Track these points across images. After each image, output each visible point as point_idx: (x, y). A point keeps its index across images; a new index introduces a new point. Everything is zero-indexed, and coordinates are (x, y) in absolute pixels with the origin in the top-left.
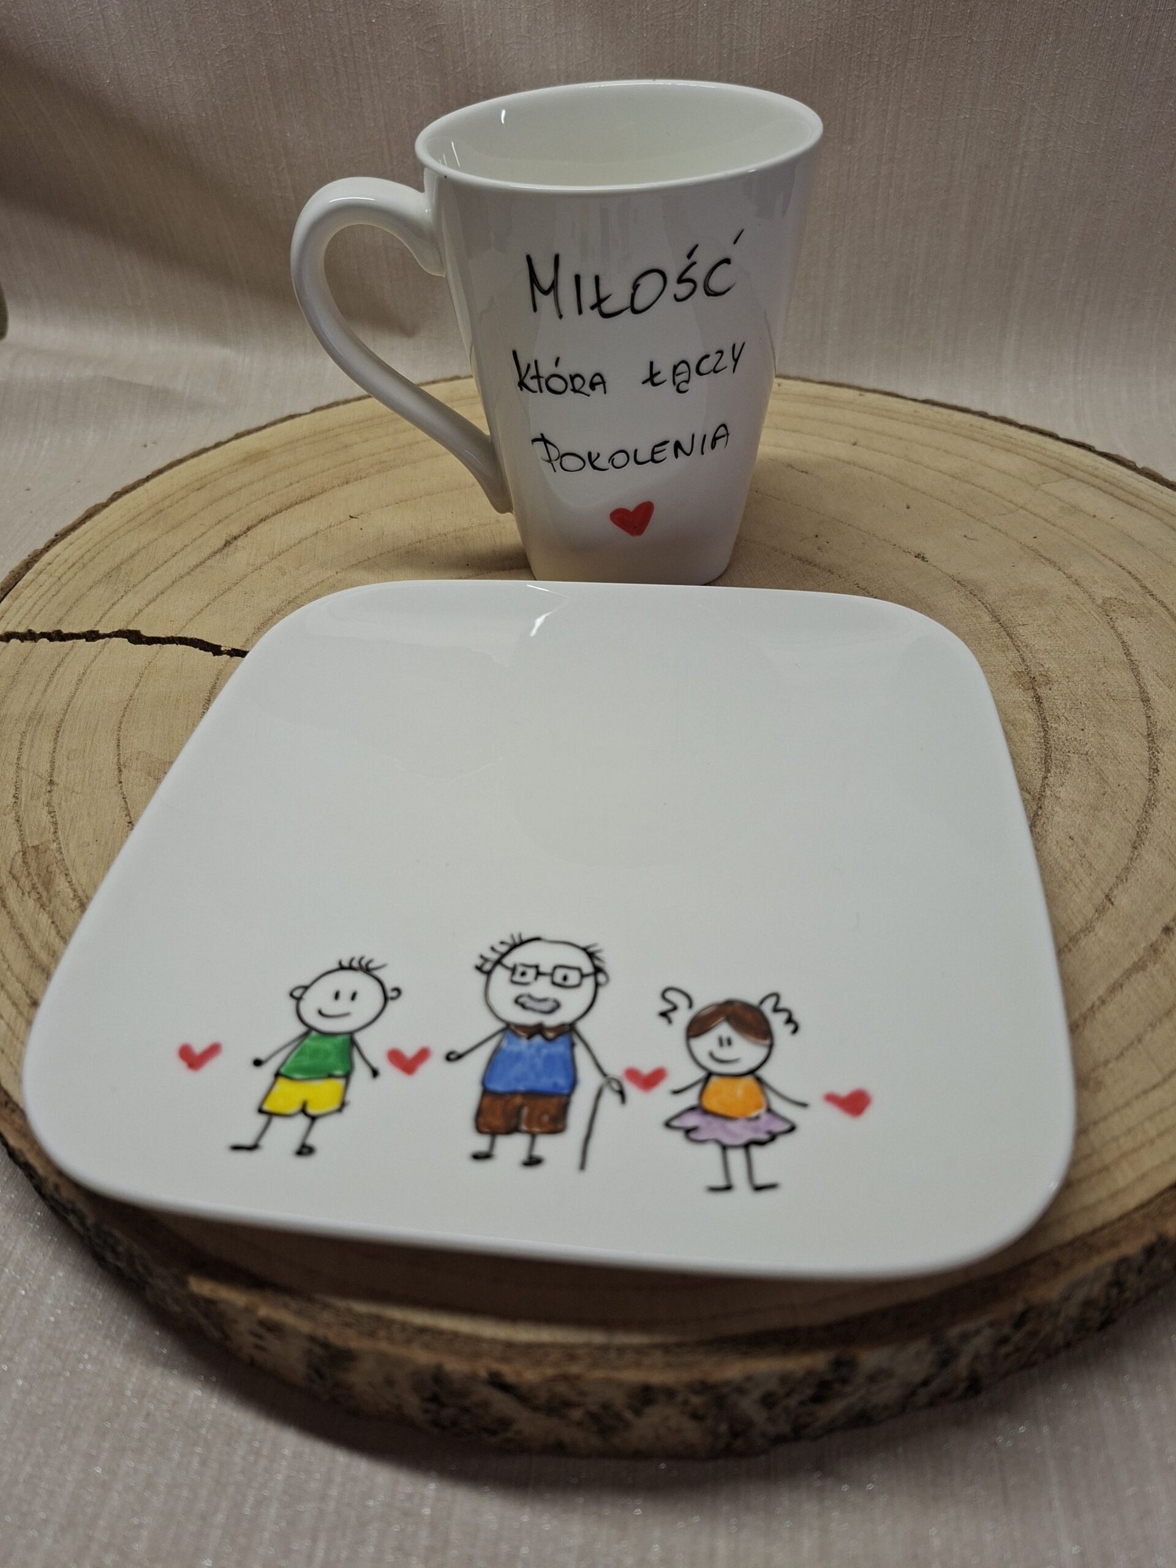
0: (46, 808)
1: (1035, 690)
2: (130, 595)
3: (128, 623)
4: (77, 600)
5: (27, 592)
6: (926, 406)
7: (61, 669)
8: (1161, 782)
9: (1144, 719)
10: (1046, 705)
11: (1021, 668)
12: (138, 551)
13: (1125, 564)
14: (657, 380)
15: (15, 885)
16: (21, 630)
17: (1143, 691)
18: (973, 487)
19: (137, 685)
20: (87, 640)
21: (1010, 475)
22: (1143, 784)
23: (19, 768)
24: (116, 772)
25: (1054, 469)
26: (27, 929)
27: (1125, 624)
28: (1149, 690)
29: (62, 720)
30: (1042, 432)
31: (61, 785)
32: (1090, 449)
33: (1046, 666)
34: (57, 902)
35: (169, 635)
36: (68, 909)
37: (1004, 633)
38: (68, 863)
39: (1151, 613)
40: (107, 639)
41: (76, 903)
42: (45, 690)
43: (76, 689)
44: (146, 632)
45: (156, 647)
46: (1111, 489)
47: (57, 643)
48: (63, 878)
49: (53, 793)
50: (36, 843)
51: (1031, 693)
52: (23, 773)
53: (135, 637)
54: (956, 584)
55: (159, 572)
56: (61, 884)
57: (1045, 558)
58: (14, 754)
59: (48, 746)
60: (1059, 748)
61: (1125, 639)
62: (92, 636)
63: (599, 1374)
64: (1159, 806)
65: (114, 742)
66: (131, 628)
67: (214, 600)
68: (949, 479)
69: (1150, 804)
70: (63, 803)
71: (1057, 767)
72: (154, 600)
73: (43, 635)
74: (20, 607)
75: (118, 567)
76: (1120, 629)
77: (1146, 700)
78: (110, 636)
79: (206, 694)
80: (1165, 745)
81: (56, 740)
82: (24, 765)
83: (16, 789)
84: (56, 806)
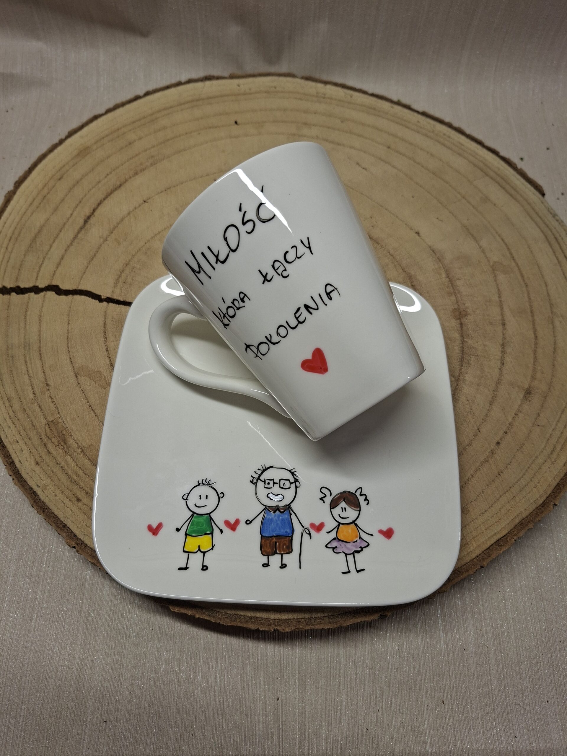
0: (50, 400)
1: (461, 320)
2: (46, 260)
3: (51, 280)
4: (21, 264)
7: (28, 313)
8: (504, 371)
9: (502, 336)
10: (464, 328)
11: (456, 306)
12: (41, 228)
13: (504, 238)
15: (51, 442)
17: (503, 319)
18: (443, 182)
19: (69, 323)
20: (35, 293)
21: (460, 173)
22: (497, 371)
23: (30, 377)
24: (75, 377)
25: (480, 169)
26: (63, 464)
27: (501, 278)
28: (506, 318)
29: (40, 347)
31: (53, 387)
33: (466, 305)
34: (71, 450)
35: (75, 288)
36: (78, 454)
37: (450, 285)
38: (69, 429)
39: (512, 270)
40: (44, 292)
41: (79, 451)
42: (25, 327)
43: (40, 326)
44: (62, 287)
45: (70, 297)
47: (21, 296)
48: (70, 437)
49: (50, 391)
50: (52, 419)
51: (459, 321)
52: (33, 380)
53: (57, 290)
54: (432, 252)
55: (56, 243)
56: (71, 441)
57: (471, 234)
58: (24, 368)
59: (39, 363)
60: (467, 353)
61: (500, 287)
62: (36, 290)
64: (502, 383)
65: (68, 360)
66: (54, 283)
67: (89, 263)
68: (432, 176)
69: (499, 382)
70: (57, 397)
71: (465, 363)
72: (60, 264)
73: (12, 290)
75: (34, 240)
76: (498, 281)
77: (504, 324)
78: (45, 289)
79: (103, 328)
80: (509, 350)
81: (41, 359)
82: (31, 375)
83: (33, 389)
84: (55, 398)
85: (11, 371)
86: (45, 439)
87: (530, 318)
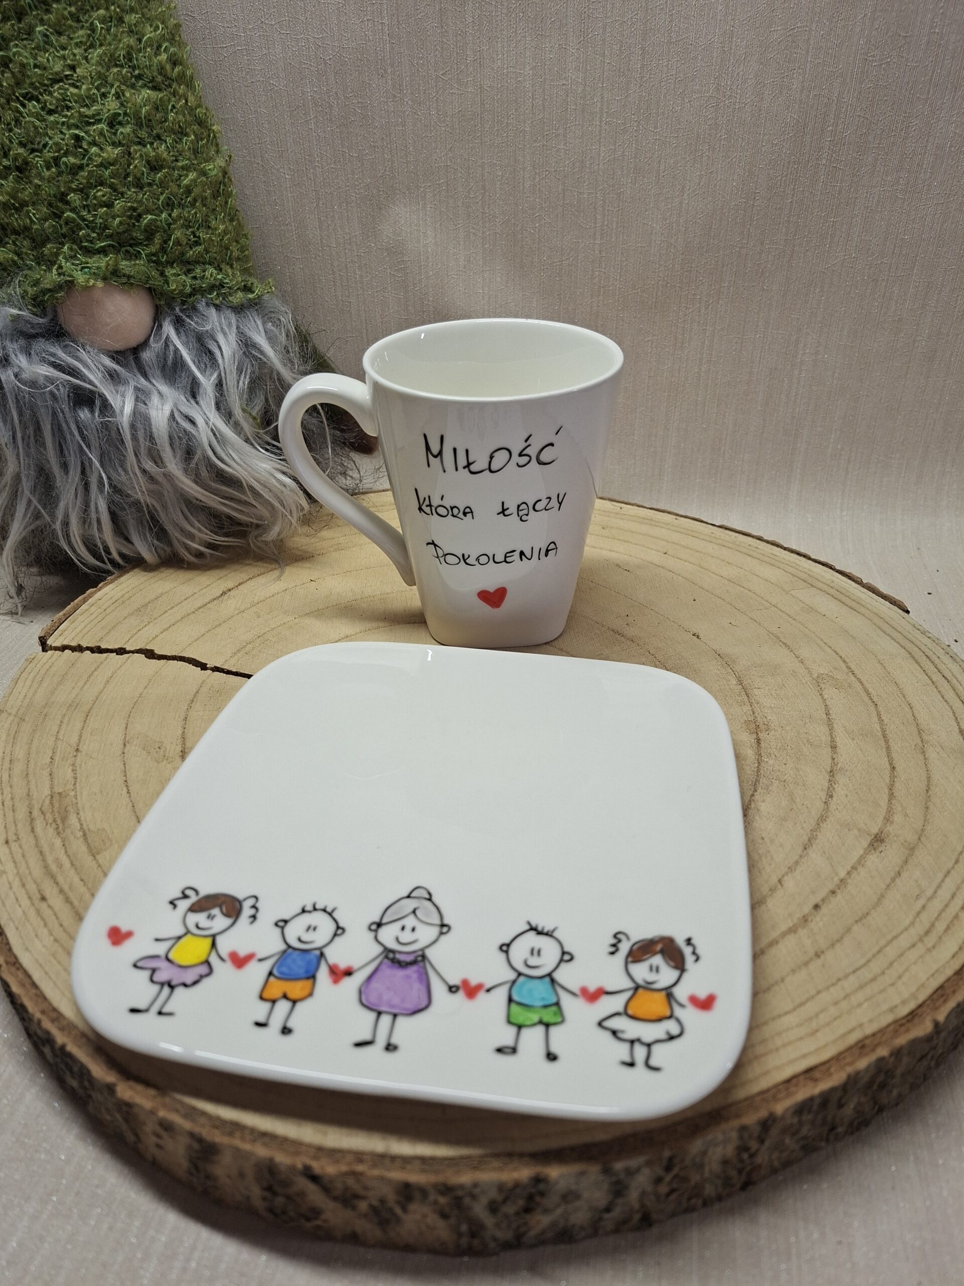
0: (71, 767)
1: (758, 734)
2: (151, 624)
3: (147, 644)
4: (115, 626)
5: (81, 618)
6: (721, 529)
7: (96, 673)
8: (833, 805)
9: (830, 761)
10: (763, 745)
11: (751, 718)
12: (162, 595)
13: (838, 651)
14: (506, 513)
15: (42, 818)
16: (74, 644)
17: (833, 741)
18: (743, 589)
19: (146, 688)
20: (117, 654)
21: (771, 582)
22: (820, 805)
23: (57, 738)
24: (122, 746)
25: (802, 580)
26: (46, 848)
27: (830, 693)
28: (838, 739)
29: (91, 708)
30: (799, 554)
31: (84, 753)
32: (831, 567)
33: (769, 718)
34: (68, 831)
35: (173, 654)
36: (75, 837)
37: (743, 693)
38: (80, 805)
39: (850, 686)
40: (131, 654)
41: (81, 833)
42: (83, 686)
43: (104, 688)
44: (158, 651)
45: (163, 662)
46: (840, 596)
47: (96, 655)
48: (75, 815)
49: (77, 758)
50: (61, 790)
51: (754, 736)
52: (59, 742)
53: (150, 654)
54: (717, 656)
55: (173, 610)
56: (73, 820)
57: (783, 643)
58: (55, 728)
59: (79, 725)
60: (766, 775)
61: (828, 703)
62: (121, 651)
63: (376, 1172)
64: (828, 820)
65: (124, 726)
66: (148, 648)
67: (207, 632)
68: (727, 582)
69: (822, 819)
70: (83, 765)
71: (762, 789)
72: (167, 629)
73: (88, 648)
74: (75, 628)
75: (146, 605)
76: (826, 696)
77: (834, 747)
78: (133, 652)
79: (191, 697)
80: (841, 779)
81: (85, 721)
82: (61, 737)
83: (54, 753)
84: (78, 766)
85: (34, 731)
86: (36, 813)
87: (883, 744)
